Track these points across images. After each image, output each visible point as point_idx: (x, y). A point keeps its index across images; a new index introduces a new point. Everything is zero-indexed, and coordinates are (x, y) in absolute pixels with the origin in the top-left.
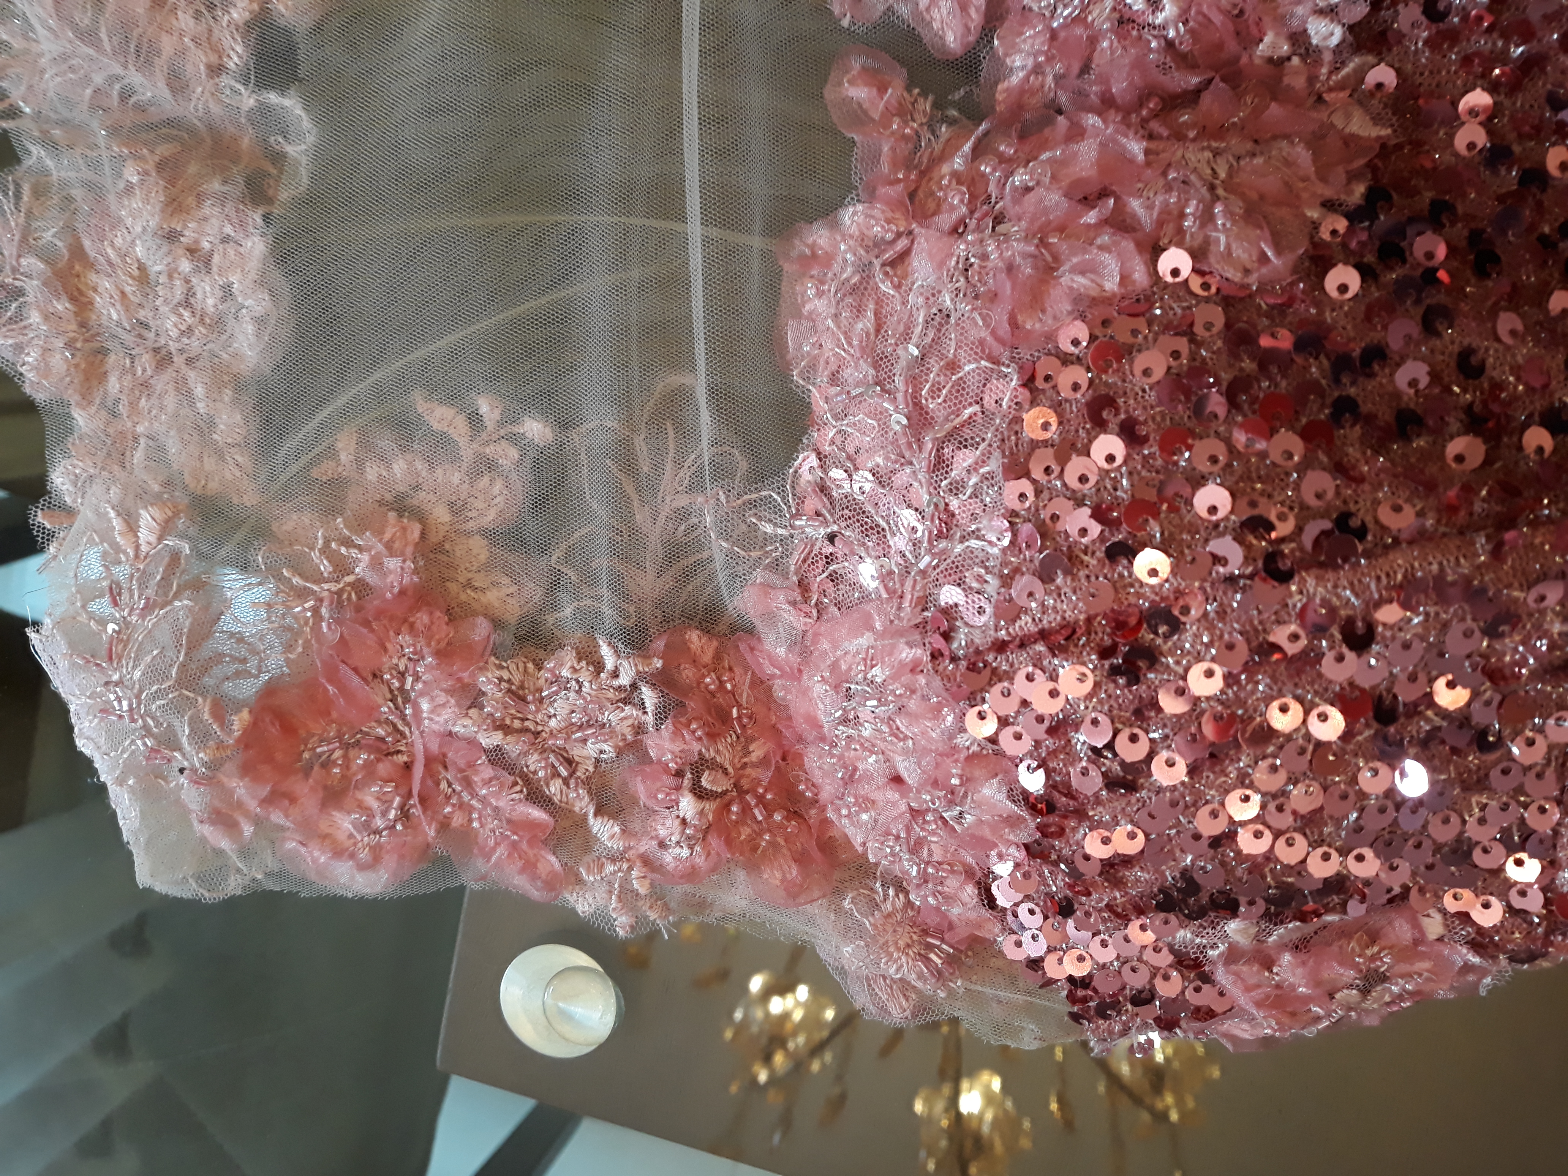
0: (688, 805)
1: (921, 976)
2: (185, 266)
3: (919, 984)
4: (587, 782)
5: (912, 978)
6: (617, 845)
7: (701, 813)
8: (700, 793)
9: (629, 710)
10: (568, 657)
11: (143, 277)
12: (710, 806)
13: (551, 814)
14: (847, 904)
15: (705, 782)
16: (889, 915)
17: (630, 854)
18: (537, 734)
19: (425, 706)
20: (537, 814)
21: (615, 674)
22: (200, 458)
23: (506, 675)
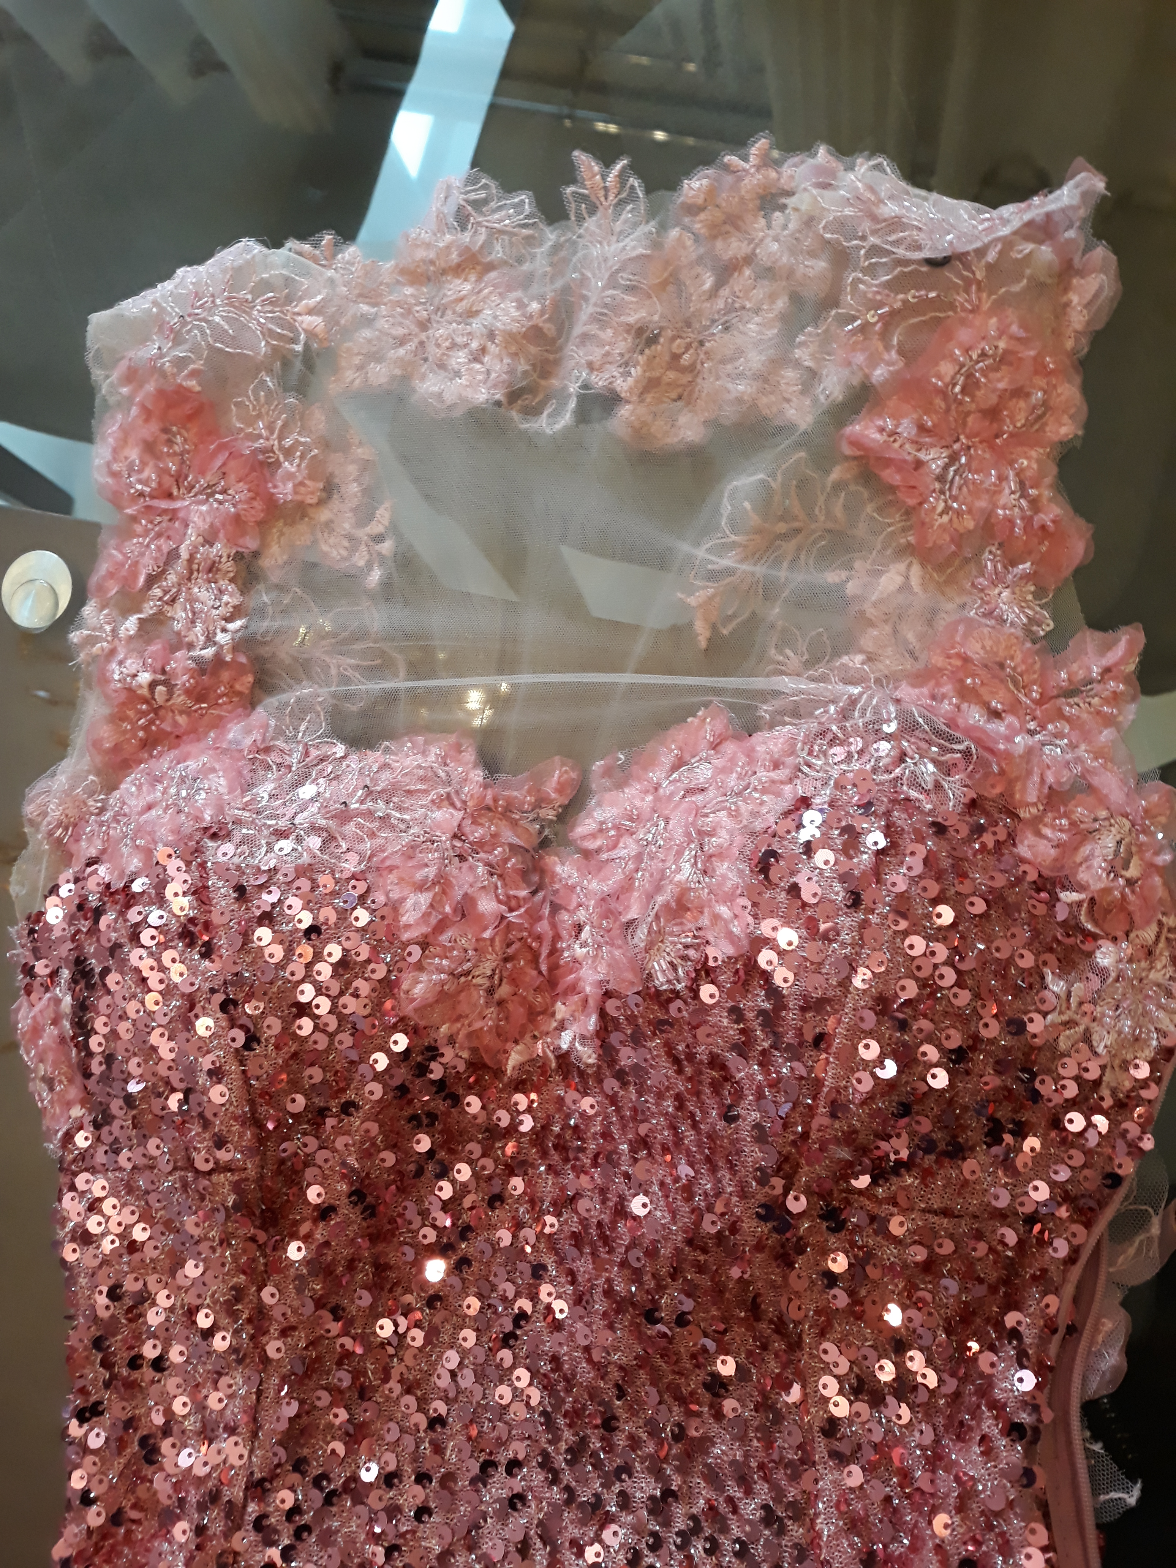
0: (145, 677)
1: (49, 824)
2: (475, 345)
3: (45, 823)
4: (161, 612)
5: (48, 819)
6: (122, 633)
7: (140, 686)
8: (153, 685)
9: (202, 638)
10: (235, 601)
11: (472, 314)
12: (145, 692)
13: (141, 590)
14: (91, 777)
15: (160, 689)
16: (85, 803)
17: (116, 641)
18: (189, 579)
19: (204, 508)
20: (142, 580)
21: (224, 630)
22: (358, 354)
23: (224, 560)
